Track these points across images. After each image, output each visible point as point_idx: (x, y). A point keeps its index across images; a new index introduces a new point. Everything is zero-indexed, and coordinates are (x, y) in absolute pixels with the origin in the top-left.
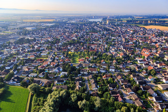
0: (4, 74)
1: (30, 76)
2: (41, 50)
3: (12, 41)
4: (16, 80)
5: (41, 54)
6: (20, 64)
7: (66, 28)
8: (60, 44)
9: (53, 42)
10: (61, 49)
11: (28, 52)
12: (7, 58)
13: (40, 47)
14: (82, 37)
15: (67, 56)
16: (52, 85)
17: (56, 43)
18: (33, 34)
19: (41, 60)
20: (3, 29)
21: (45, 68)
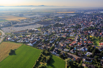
0: (49, 46)
1: (64, 50)
2: (69, 32)
3: (52, 25)
4: (57, 52)
5: (70, 35)
6: (57, 40)
7: (84, 17)
8: (82, 29)
9: (76, 27)
10: (84, 33)
11: (62, 32)
12: (50, 35)
13: (69, 30)
14: (98, 25)
15: (89, 39)
16: (81, 61)
17: (79, 28)
18: (63, 21)
19: (71, 39)
20: (47, 17)
21: (74, 46)
